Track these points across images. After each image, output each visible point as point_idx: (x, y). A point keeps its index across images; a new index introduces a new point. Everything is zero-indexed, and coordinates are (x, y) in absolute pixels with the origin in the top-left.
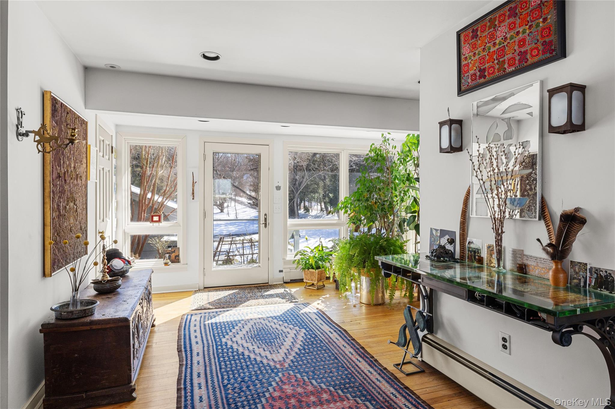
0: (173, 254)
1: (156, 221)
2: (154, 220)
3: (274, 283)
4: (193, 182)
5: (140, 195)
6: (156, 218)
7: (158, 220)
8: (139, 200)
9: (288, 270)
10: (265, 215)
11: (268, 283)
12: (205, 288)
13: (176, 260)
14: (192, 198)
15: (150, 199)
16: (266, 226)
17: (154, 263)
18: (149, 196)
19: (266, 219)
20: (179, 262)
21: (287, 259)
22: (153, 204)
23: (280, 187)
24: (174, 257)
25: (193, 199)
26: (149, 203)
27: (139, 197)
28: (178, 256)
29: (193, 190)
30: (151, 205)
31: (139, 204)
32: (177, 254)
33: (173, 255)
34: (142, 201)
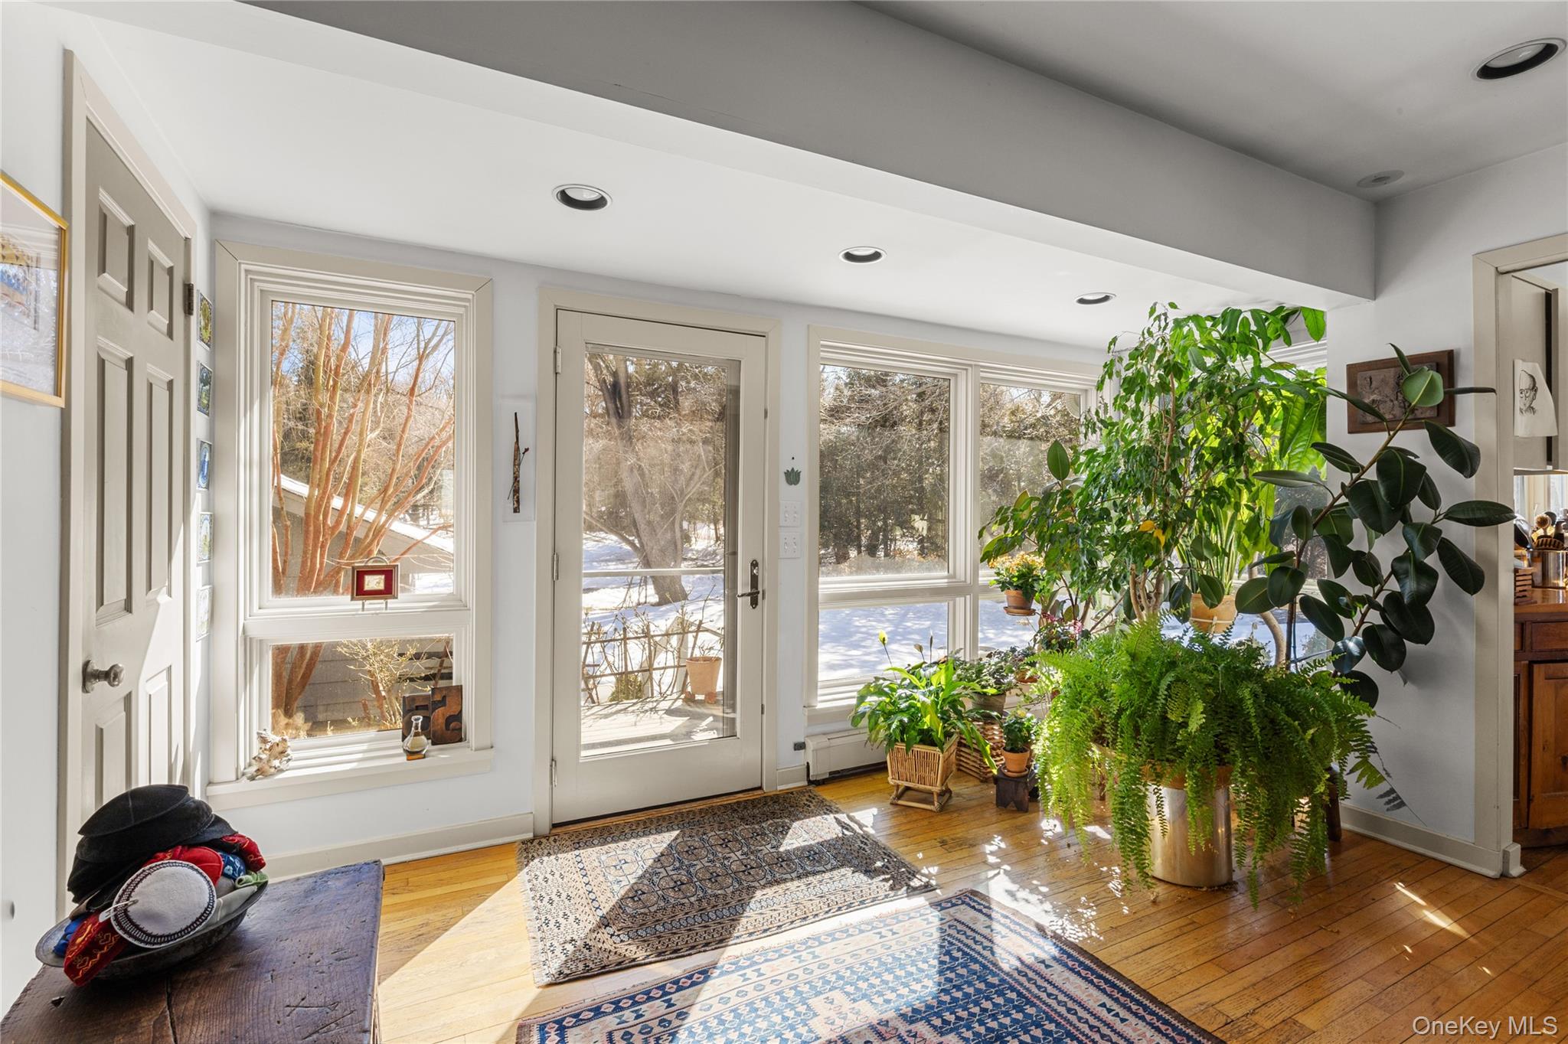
0: (440, 711)
1: (374, 594)
2: (367, 588)
3: (780, 788)
4: (517, 449)
5: (309, 498)
6: (373, 582)
7: (381, 586)
8: (307, 515)
9: (823, 741)
10: (754, 564)
11: (760, 788)
12: (555, 826)
13: (450, 732)
14: (511, 506)
15: (341, 512)
16: (754, 603)
17: (365, 747)
18: (337, 502)
19: (754, 580)
20: (460, 740)
21: (820, 706)
22: (349, 527)
23: (798, 474)
24: (441, 721)
25: (516, 510)
26: (338, 523)
27: (307, 508)
28: (458, 717)
29: (516, 479)
30: (343, 527)
31: (307, 524)
32: (453, 711)
33: (439, 715)
34: (316, 517)
